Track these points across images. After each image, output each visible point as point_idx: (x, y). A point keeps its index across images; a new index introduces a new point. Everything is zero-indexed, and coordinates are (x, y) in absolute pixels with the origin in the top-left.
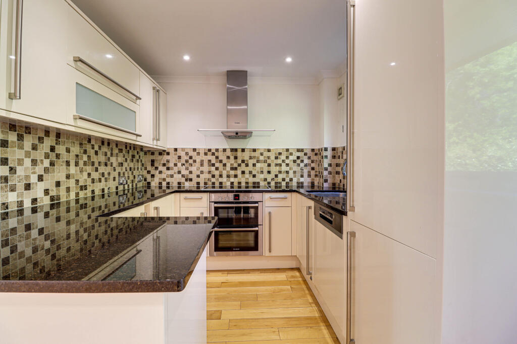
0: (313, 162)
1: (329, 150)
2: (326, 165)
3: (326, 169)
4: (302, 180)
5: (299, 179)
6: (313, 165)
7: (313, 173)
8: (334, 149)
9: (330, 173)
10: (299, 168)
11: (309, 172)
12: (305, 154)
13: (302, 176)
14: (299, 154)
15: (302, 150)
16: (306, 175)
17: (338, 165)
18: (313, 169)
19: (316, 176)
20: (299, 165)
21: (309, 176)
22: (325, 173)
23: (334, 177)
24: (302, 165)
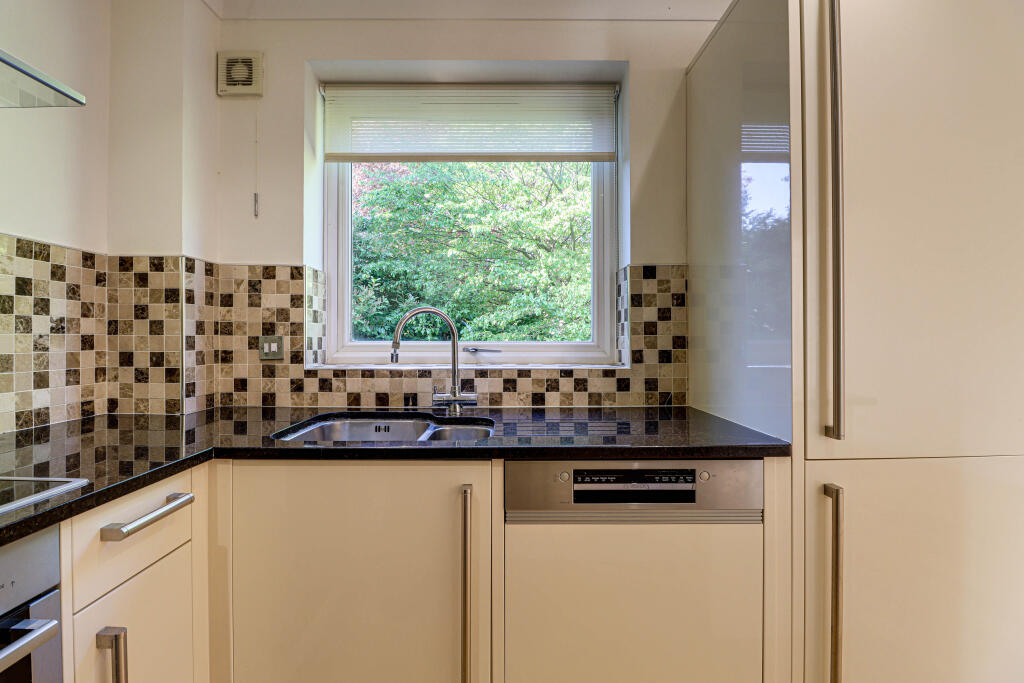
0: (86, 312)
1: (200, 268)
2: (189, 329)
3: (191, 345)
4: (40, 399)
5: (25, 398)
6: (88, 326)
7: (88, 361)
8: (210, 269)
10: (29, 339)
11: (72, 359)
12: (58, 273)
13: (41, 381)
14: (28, 268)
15: (42, 252)
16: (57, 373)
18: (87, 342)
19: (100, 372)
20: (25, 324)
21: (73, 376)
22: (188, 360)
23: (210, 370)
24: (41, 324)
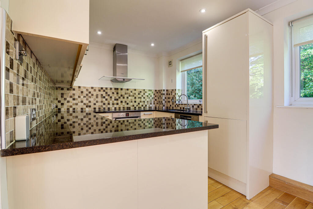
0: (156, 96)
1: (165, 91)
2: (164, 98)
3: (164, 100)
4: (151, 106)
5: (149, 105)
6: (156, 98)
7: (156, 102)
8: (167, 90)
9: (166, 102)
10: (150, 99)
11: (154, 102)
12: (152, 93)
13: (151, 104)
14: (149, 92)
15: (151, 90)
16: (153, 103)
17: (169, 98)
18: (156, 100)
20: (149, 98)
21: (154, 103)
22: (164, 102)
23: (167, 104)
24: (151, 98)
